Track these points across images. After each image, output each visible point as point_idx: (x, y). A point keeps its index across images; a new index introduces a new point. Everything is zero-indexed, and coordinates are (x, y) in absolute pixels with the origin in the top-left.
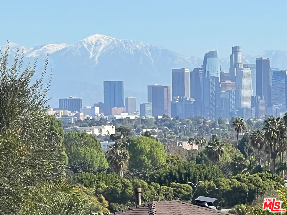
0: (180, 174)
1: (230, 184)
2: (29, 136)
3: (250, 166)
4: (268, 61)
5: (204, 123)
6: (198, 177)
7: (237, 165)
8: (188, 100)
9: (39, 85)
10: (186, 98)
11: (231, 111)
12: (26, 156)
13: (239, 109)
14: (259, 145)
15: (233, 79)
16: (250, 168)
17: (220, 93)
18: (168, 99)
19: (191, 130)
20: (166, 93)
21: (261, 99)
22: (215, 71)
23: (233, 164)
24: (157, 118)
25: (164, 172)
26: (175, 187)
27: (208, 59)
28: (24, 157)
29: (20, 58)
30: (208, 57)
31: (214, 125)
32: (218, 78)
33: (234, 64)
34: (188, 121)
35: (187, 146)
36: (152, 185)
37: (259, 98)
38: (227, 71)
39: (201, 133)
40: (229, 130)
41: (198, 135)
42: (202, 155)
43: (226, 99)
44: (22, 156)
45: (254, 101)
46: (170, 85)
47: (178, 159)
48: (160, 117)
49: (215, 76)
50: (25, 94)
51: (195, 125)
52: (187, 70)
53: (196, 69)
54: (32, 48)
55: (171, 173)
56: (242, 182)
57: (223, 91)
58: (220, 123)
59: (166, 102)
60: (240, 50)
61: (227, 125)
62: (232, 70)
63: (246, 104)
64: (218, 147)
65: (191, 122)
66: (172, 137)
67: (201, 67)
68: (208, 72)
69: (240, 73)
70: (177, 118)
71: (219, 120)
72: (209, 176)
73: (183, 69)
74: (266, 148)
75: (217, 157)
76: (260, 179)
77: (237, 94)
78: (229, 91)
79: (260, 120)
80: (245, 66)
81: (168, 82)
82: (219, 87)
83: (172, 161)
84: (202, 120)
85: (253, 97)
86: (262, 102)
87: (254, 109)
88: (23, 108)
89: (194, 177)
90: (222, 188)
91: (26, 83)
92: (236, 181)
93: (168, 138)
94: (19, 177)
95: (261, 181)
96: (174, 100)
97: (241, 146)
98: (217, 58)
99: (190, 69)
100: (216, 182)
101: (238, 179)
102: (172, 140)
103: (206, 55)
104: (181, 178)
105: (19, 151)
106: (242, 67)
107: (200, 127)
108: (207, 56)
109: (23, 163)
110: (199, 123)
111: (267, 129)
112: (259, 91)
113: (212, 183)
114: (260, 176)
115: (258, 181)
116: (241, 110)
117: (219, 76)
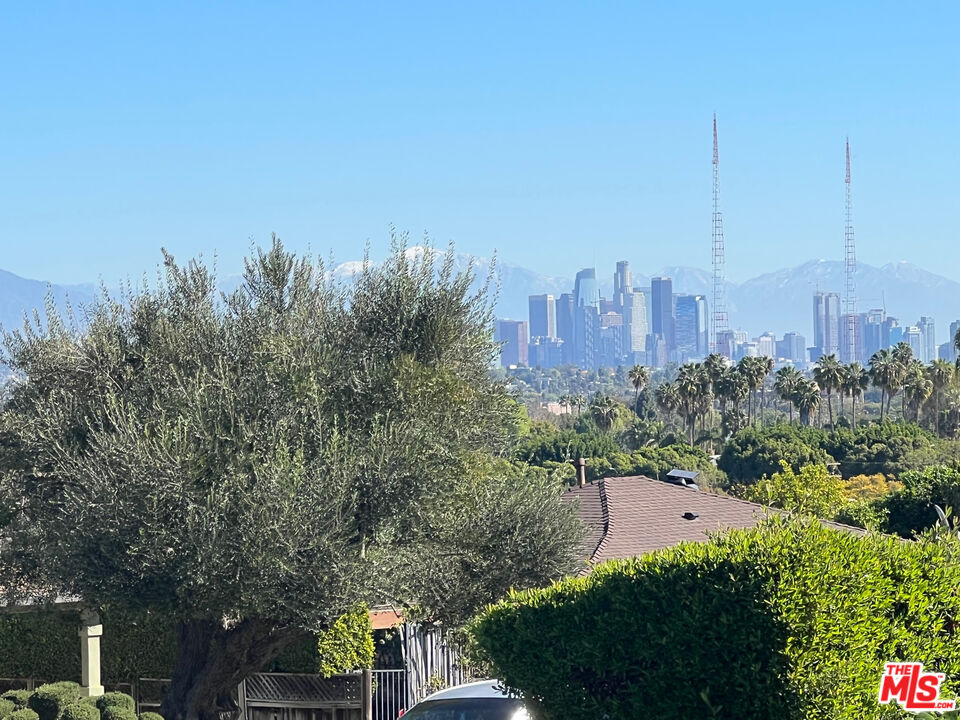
0: (557, 449)
1: (631, 462)
3: (658, 436)
4: (669, 282)
5: (578, 374)
6: (583, 453)
7: (638, 434)
8: (553, 341)
9: (482, 297)
10: (550, 339)
11: (617, 356)
13: (628, 353)
14: (669, 405)
15: (618, 309)
16: (657, 438)
17: (600, 330)
18: (525, 340)
19: (560, 384)
20: (520, 332)
21: (661, 339)
22: (592, 298)
23: (632, 433)
24: (508, 369)
25: (533, 446)
26: (551, 467)
27: (582, 281)
28: (465, 407)
30: (584, 278)
31: (592, 378)
32: (596, 308)
33: (620, 288)
34: (554, 373)
35: (556, 408)
36: (517, 466)
37: (657, 336)
38: (610, 299)
39: (573, 390)
40: (615, 384)
41: (570, 392)
42: (581, 422)
43: (608, 340)
44: (464, 403)
45: (650, 342)
46: (526, 319)
47: (547, 427)
48: (513, 367)
49: (593, 305)
51: (565, 378)
52: (551, 298)
53: (564, 297)
55: (543, 447)
56: (649, 458)
57: (604, 328)
58: (601, 374)
59: (520, 344)
60: (629, 267)
61: (612, 377)
62: (616, 297)
63: (639, 345)
64: (608, 409)
65: (559, 374)
66: (532, 396)
67: (571, 292)
68: (582, 299)
69: (629, 300)
70: (538, 369)
71: (600, 370)
72: (600, 451)
73: (546, 295)
74: (680, 408)
75: (609, 423)
76: (675, 453)
77: (625, 331)
78: (613, 327)
79: (659, 369)
80: (635, 290)
81: (522, 316)
82: (597, 322)
83: (539, 431)
84: (574, 371)
85: (648, 336)
86: (662, 343)
87: (650, 352)
89: (578, 452)
90: (620, 468)
91: (462, 292)
92: (640, 457)
93: (526, 396)
95: (678, 457)
96: (533, 341)
97: (638, 406)
98: (594, 277)
99: (554, 295)
100: (610, 459)
101: (643, 455)
102: (532, 400)
103: (578, 274)
104: (558, 455)
106: (630, 290)
107: (573, 381)
108: (579, 276)
109: (462, 416)
110: (570, 374)
111: (682, 381)
112: (657, 326)
113: (606, 463)
114: (675, 450)
115: (672, 457)
116: (632, 355)
117: (598, 305)
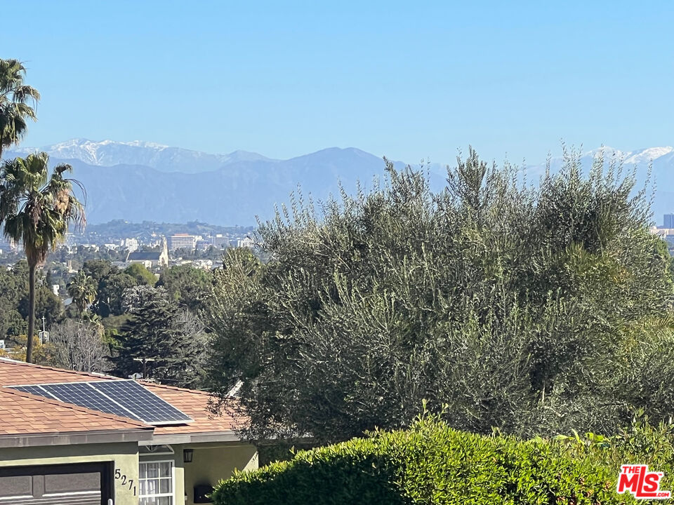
2: (630, 259)
9: (641, 197)
12: (626, 285)
28: (623, 286)
29: (617, 165)
44: (622, 284)
50: (625, 208)
54: (630, 153)
88: (622, 226)
91: (625, 194)
94: (618, 310)
105: (619, 278)
109: (622, 293)
